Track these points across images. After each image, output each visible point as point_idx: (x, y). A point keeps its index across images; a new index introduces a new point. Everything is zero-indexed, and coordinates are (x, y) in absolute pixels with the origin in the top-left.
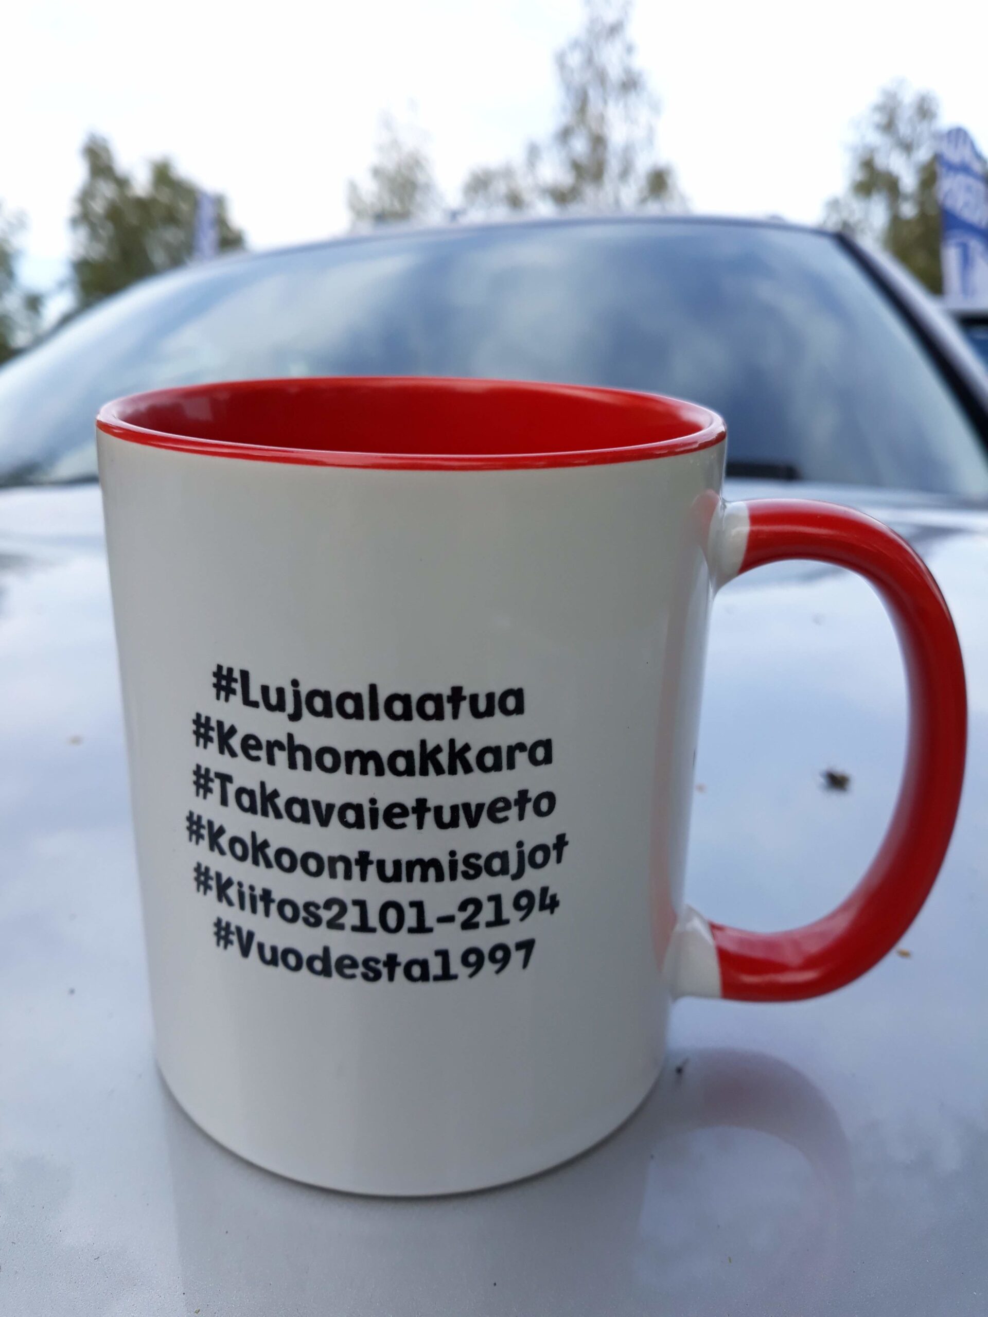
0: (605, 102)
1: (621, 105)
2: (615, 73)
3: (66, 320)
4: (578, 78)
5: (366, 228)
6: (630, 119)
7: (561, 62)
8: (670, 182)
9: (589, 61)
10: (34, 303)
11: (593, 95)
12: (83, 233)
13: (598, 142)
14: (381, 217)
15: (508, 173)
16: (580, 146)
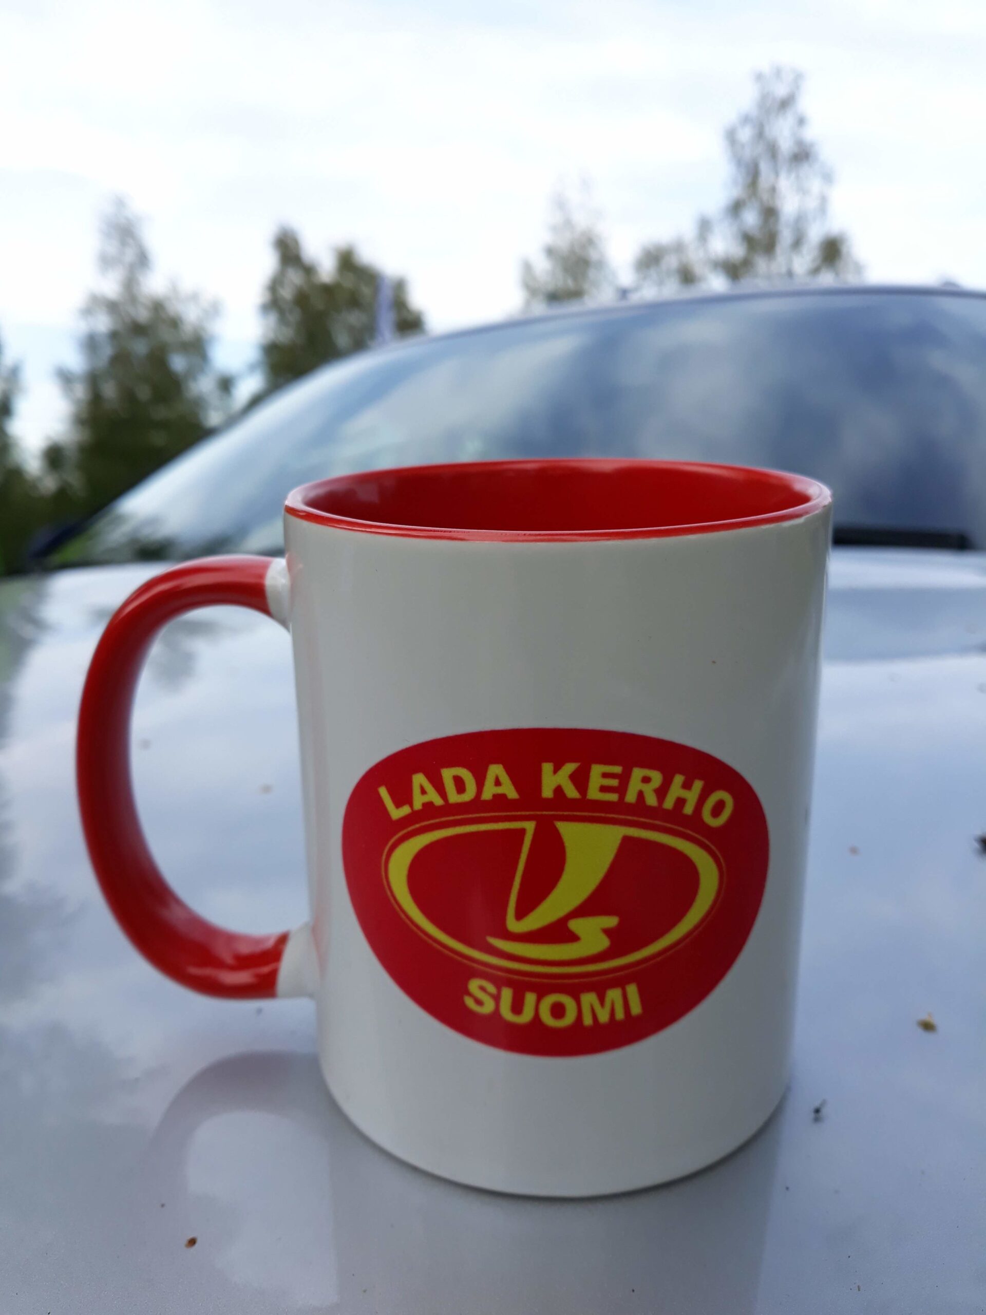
0: (777, 174)
1: (793, 176)
2: (786, 145)
3: (256, 401)
4: (748, 153)
5: (540, 308)
6: (802, 190)
7: (731, 137)
8: (844, 250)
9: (760, 134)
10: (226, 384)
11: (765, 167)
12: (272, 319)
13: (770, 213)
14: (554, 297)
15: (679, 247)
16: (751, 218)
